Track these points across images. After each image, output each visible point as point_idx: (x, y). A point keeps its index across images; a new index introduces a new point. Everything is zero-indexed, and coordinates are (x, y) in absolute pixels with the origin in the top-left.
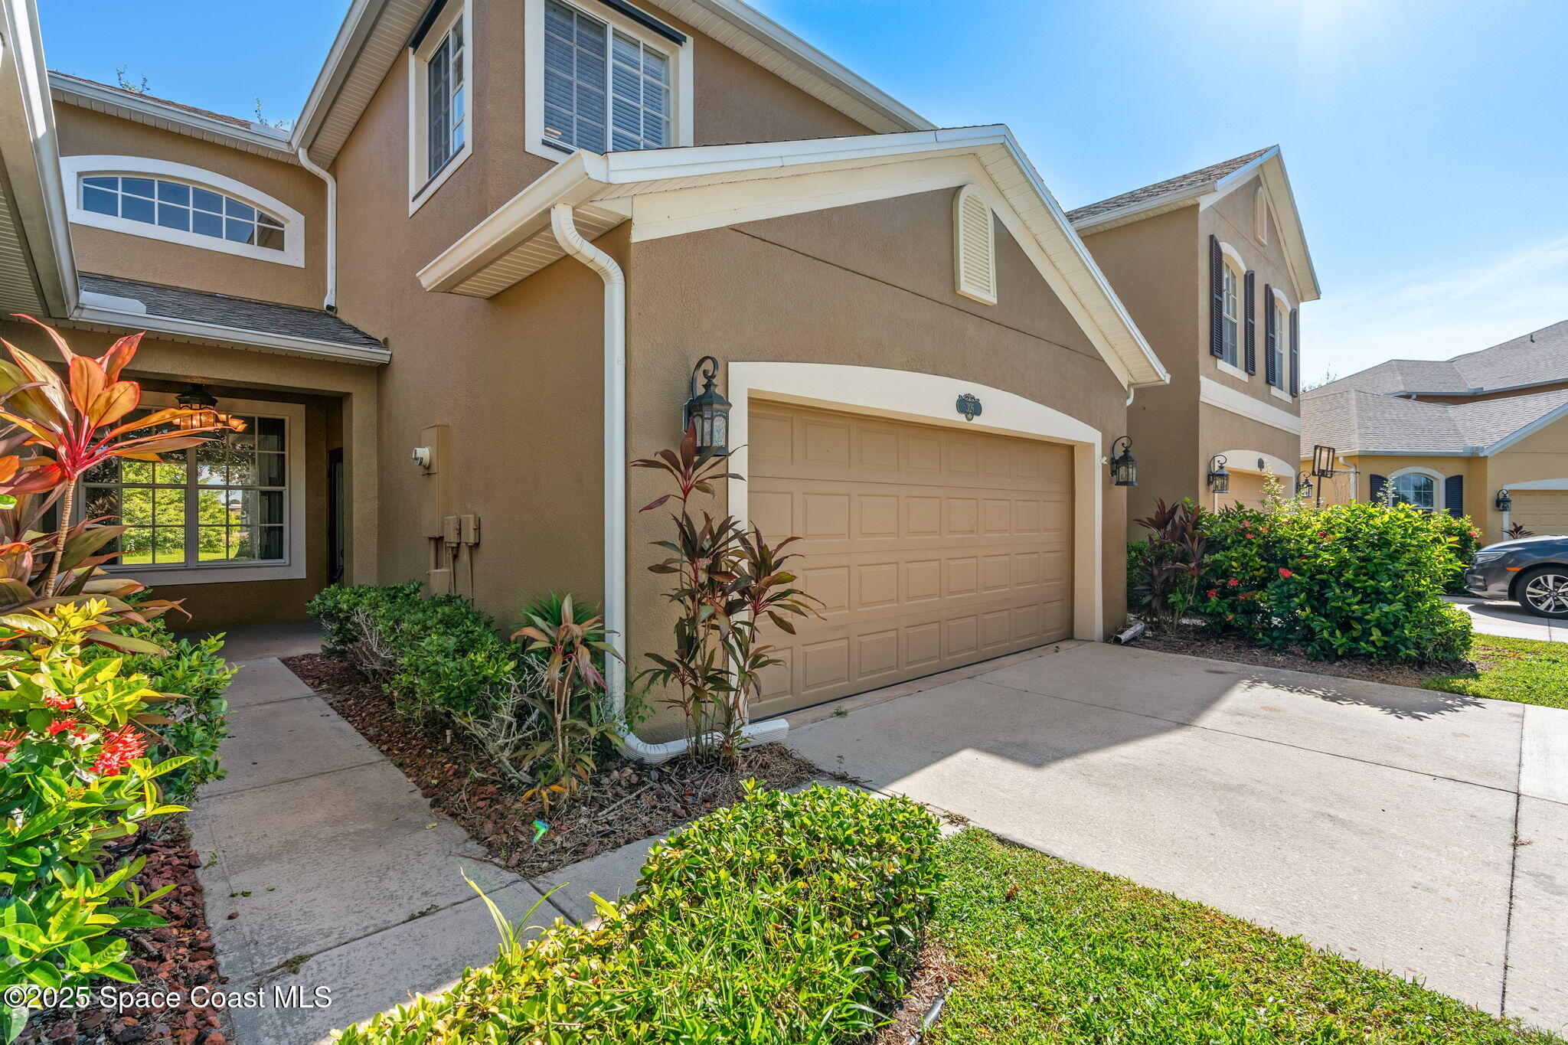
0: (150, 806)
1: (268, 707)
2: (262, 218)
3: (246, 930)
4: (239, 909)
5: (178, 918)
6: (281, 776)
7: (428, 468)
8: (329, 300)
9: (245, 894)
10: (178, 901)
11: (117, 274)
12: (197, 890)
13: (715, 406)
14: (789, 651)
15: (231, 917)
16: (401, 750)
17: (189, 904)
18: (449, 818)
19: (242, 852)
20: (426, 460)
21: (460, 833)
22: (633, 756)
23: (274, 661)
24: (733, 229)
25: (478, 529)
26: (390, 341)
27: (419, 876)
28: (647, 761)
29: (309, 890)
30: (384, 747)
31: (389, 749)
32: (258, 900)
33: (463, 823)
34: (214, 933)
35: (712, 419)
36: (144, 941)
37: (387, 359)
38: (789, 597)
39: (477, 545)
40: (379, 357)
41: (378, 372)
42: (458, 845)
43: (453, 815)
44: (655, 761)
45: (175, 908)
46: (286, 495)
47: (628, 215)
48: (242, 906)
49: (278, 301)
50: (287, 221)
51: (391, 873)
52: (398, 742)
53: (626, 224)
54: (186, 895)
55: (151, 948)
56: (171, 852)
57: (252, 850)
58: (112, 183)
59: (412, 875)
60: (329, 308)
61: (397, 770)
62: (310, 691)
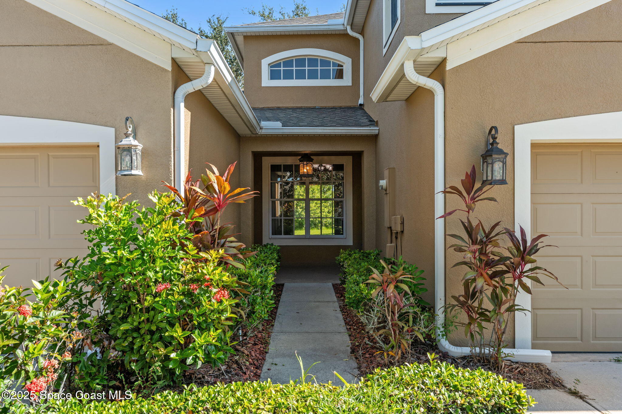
0: (229, 313)
1: (317, 303)
2: (334, 64)
3: (271, 374)
4: (272, 368)
5: (255, 365)
6: (307, 330)
7: (386, 190)
8: (361, 101)
9: (276, 364)
10: (257, 360)
11: (280, 105)
12: (264, 359)
13: (493, 156)
14: (580, 310)
15: (268, 369)
16: (354, 329)
17: (260, 362)
18: (354, 359)
19: (282, 352)
20: (384, 187)
21: (355, 365)
22: (443, 351)
23: (330, 285)
24: (519, 42)
25: (402, 223)
26: (379, 123)
27: (330, 375)
28: (450, 354)
29: (294, 369)
30: (349, 327)
31: (350, 328)
32: (279, 367)
33: (358, 362)
34: (262, 372)
35: (492, 164)
36: (243, 368)
37: (377, 132)
38: (535, 271)
39: (402, 232)
40: (373, 131)
41: (374, 138)
42: (351, 369)
43: (356, 358)
44: (455, 355)
45: (256, 362)
46: (344, 202)
47: (445, 56)
48: (273, 368)
49: (340, 105)
50: (344, 63)
51: (322, 372)
52: (354, 326)
53: (444, 61)
54: (260, 359)
55: (244, 370)
56: (262, 346)
57: (285, 352)
58: (279, 65)
59: (328, 374)
60: (361, 105)
61: (348, 337)
62: (335, 299)
